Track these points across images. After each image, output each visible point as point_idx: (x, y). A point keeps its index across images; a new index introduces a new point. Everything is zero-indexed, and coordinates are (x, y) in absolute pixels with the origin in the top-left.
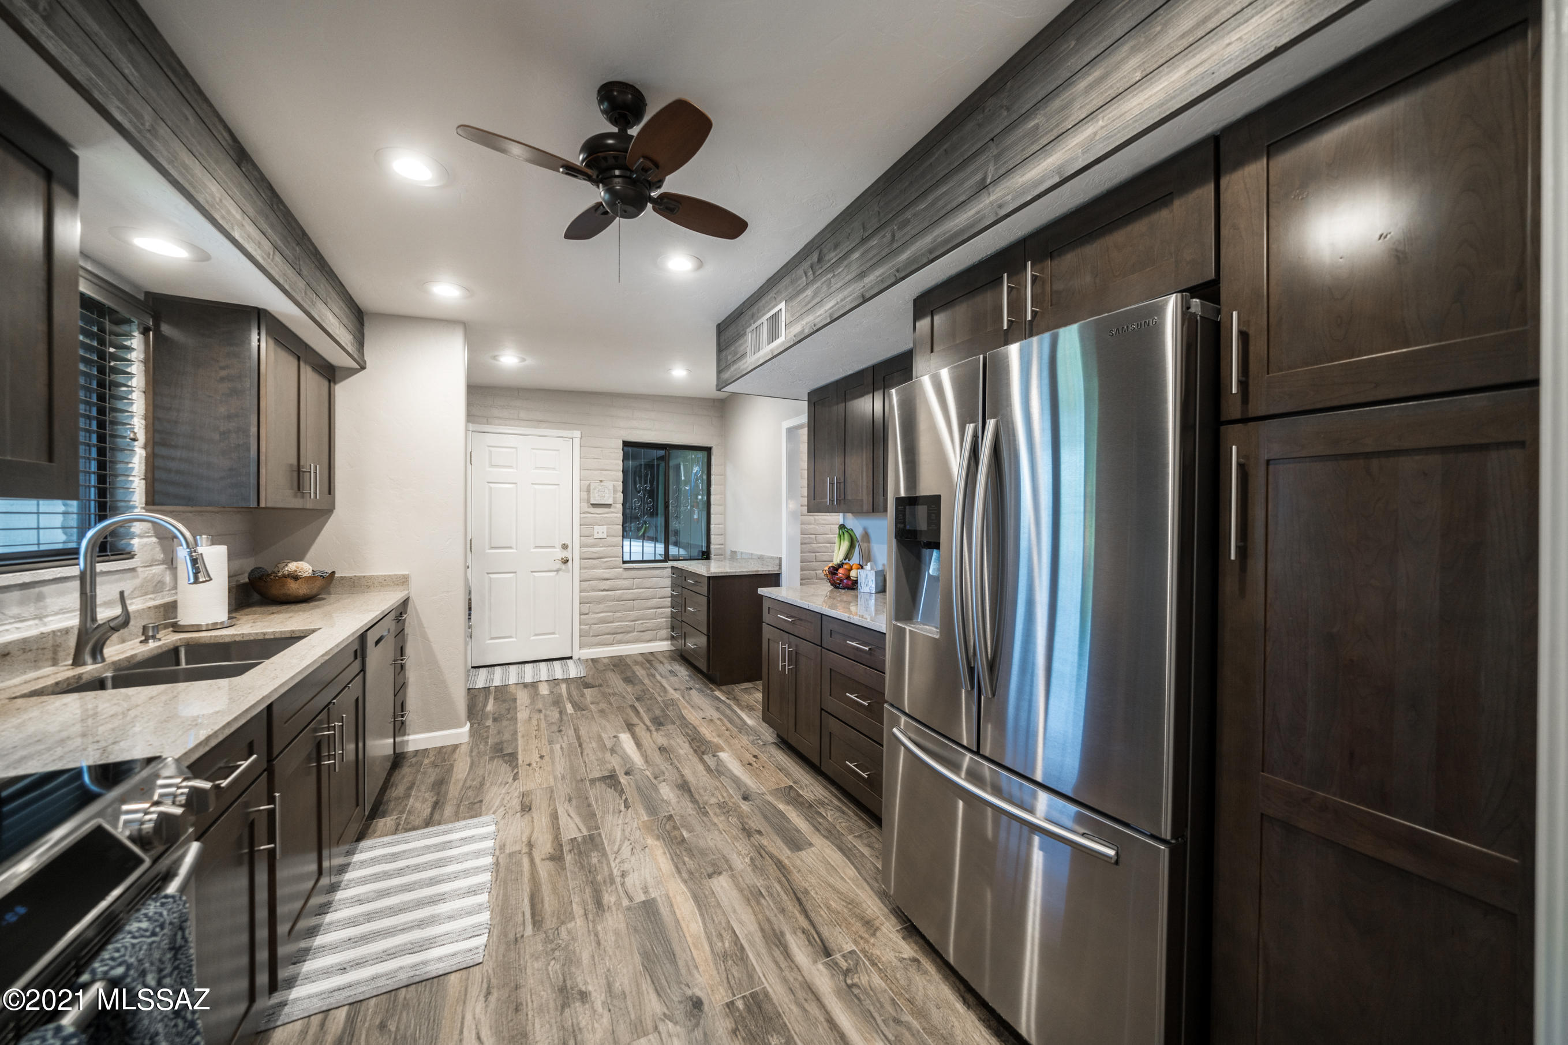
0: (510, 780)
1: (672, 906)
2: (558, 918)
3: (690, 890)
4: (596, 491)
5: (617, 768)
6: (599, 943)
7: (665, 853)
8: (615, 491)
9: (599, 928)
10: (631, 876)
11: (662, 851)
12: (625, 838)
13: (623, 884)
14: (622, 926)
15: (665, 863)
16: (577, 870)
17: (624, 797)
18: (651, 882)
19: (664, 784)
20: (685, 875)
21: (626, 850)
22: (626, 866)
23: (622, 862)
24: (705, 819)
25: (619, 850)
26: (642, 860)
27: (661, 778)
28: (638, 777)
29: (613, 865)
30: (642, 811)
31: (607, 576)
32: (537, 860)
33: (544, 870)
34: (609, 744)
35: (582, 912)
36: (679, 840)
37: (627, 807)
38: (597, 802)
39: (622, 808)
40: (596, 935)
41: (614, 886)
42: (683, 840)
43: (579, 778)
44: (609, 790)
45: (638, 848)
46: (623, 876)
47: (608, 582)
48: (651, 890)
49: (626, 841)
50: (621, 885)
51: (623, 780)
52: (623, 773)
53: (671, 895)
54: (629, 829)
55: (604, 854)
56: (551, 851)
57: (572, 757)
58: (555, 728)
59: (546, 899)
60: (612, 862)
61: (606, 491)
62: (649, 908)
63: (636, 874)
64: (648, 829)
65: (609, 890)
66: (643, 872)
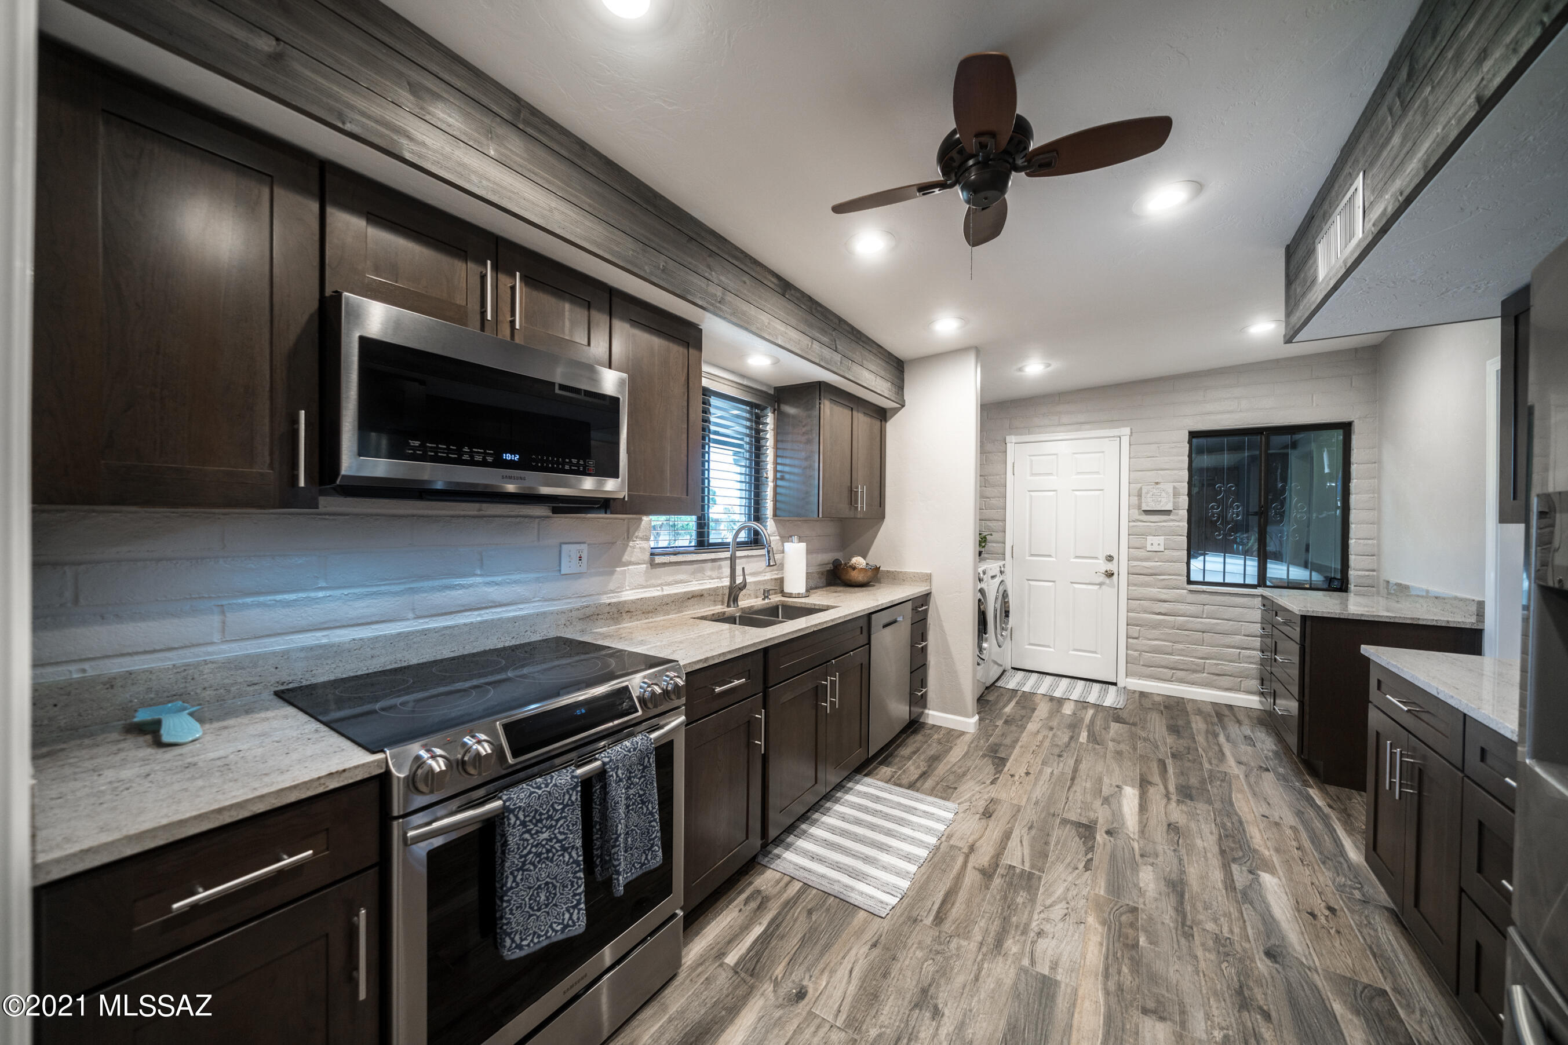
0: (988, 782)
1: (1074, 1004)
2: (957, 928)
4: (1149, 495)
5: (1101, 821)
6: (977, 979)
7: (1101, 944)
8: (1176, 493)
9: (986, 965)
10: (1046, 940)
11: (1099, 939)
12: (1064, 898)
13: (1033, 943)
14: (1009, 981)
15: (1094, 955)
16: (998, 897)
17: (1090, 856)
18: (1066, 962)
19: (1150, 868)
21: (1058, 911)
22: (1047, 927)
23: (1047, 920)
24: (1183, 941)
25: (1051, 906)
26: (1070, 933)
27: (1151, 860)
28: (1120, 843)
29: (1036, 917)
30: (1102, 883)
31: (1164, 597)
32: (970, 865)
33: (971, 877)
34: (1106, 791)
35: (979, 938)
36: (1130, 942)
37: (1087, 868)
38: (1056, 845)
39: (1081, 866)
40: (980, 969)
41: (1024, 938)
42: (1135, 946)
43: (1052, 811)
44: (1077, 839)
45: (1073, 917)
46: (1040, 934)
47: (1166, 605)
48: (1060, 970)
49: (1064, 902)
50: (1032, 942)
51: (1100, 837)
52: (1105, 829)
53: (1081, 993)
54: (1075, 893)
55: (1033, 900)
56: (986, 864)
57: (1057, 788)
58: (1057, 751)
59: (957, 904)
60: (1036, 912)
61: (1164, 494)
62: (1047, 988)
63: (1054, 942)
64: (1098, 905)
65: (1017, 938)
66: (1063, 945)
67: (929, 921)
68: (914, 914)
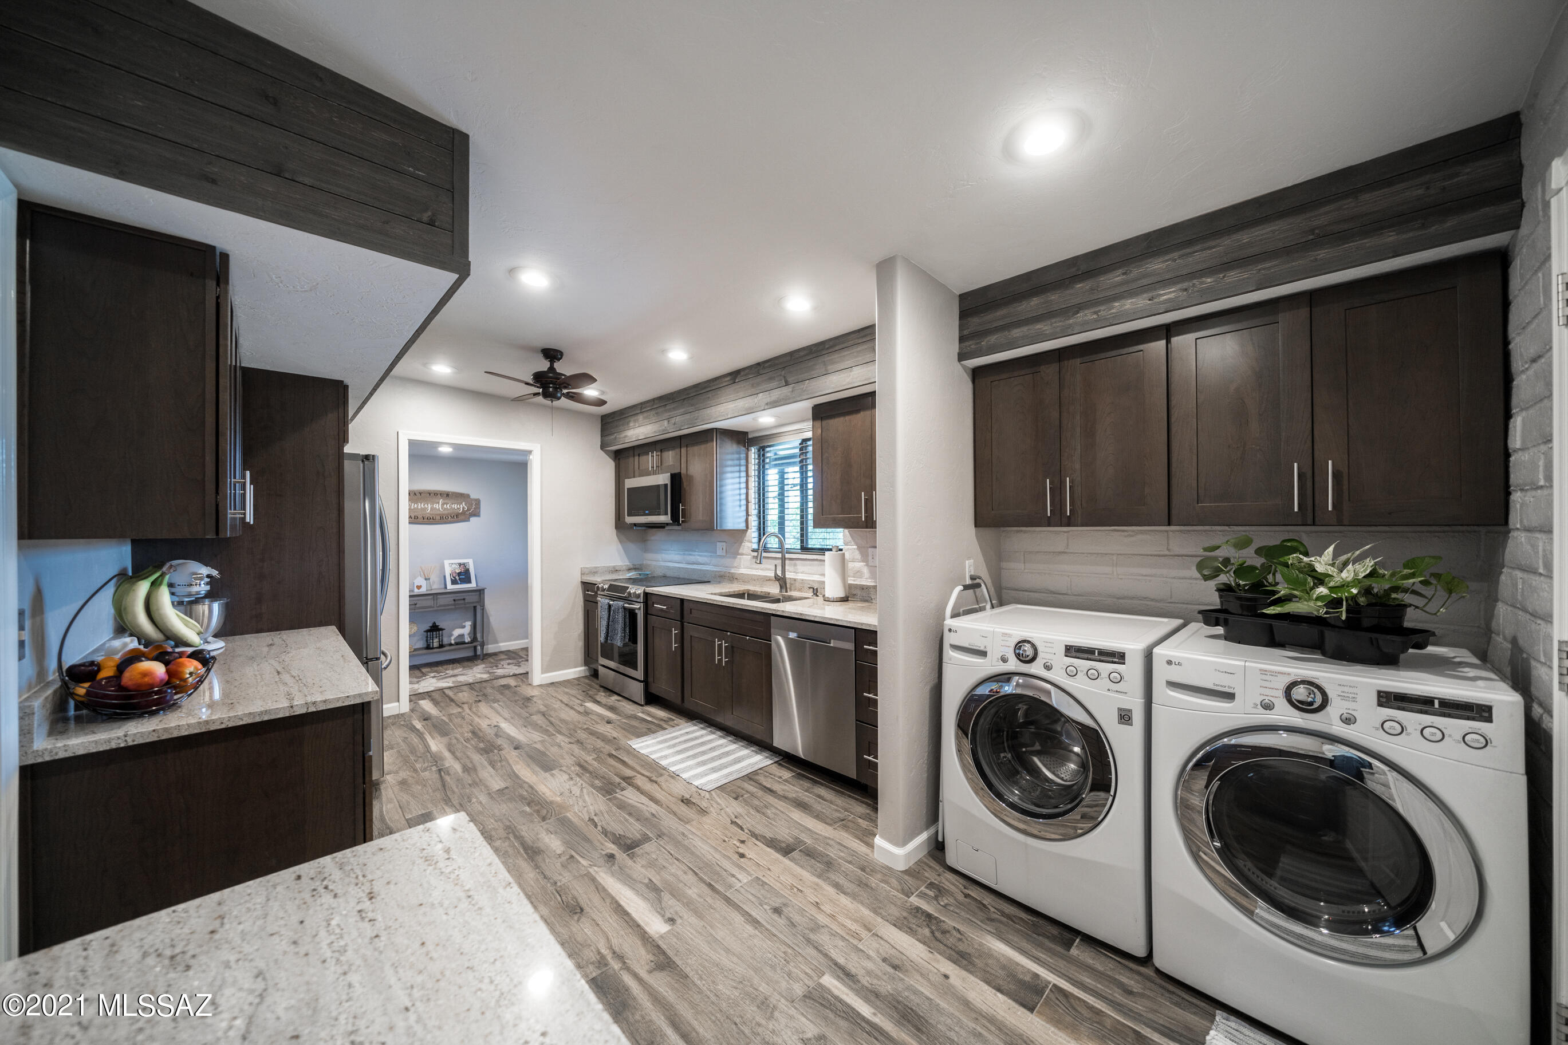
1: (532, 772)
3: (521, 780)
6: (572, 755)
7: (543, 794)
9: (574, 759)
10: (565, 779)
11: (546, 795)
12: (580, 799)
13: (569, 775)
14: (561, 761)
15: (542, 789)
16: (606, 775)
17: (599, 828)
18: (550, 780)
19: (559, 852)
20: (526, 786)
21: (576, 791)
22: (572, 782)
23: (575, 784)
24: (508, 824)
26: (559, 788)
27: (564, 858)
28: (596, 855)
29: (581, 782)
30: (575, 820)
32: (639, 775)
33: (628, 773)
35: (589, 762)
36: (533, 804)
37: (591, 820)
38: (625, 818)
39: (596, 819)
40: (575, 757)
41: (574, 773)
42: (529, 804)
43: (666, 837)
44: (622, 833)
45: (567, 793)
48: (548, 776)
49: (578, 796)
51: (611, 848)
52: (618, 857)
54: (580, 804)
55: (591, 785)
56: (634, 781)
59: (615, 762)
60: (584, 783)
62: (547, 769)
63: (561, 780)
64: (562, 807)
65: (576, 771)
66: (558, 782)
67: (614, 753)
68: (621, 750)
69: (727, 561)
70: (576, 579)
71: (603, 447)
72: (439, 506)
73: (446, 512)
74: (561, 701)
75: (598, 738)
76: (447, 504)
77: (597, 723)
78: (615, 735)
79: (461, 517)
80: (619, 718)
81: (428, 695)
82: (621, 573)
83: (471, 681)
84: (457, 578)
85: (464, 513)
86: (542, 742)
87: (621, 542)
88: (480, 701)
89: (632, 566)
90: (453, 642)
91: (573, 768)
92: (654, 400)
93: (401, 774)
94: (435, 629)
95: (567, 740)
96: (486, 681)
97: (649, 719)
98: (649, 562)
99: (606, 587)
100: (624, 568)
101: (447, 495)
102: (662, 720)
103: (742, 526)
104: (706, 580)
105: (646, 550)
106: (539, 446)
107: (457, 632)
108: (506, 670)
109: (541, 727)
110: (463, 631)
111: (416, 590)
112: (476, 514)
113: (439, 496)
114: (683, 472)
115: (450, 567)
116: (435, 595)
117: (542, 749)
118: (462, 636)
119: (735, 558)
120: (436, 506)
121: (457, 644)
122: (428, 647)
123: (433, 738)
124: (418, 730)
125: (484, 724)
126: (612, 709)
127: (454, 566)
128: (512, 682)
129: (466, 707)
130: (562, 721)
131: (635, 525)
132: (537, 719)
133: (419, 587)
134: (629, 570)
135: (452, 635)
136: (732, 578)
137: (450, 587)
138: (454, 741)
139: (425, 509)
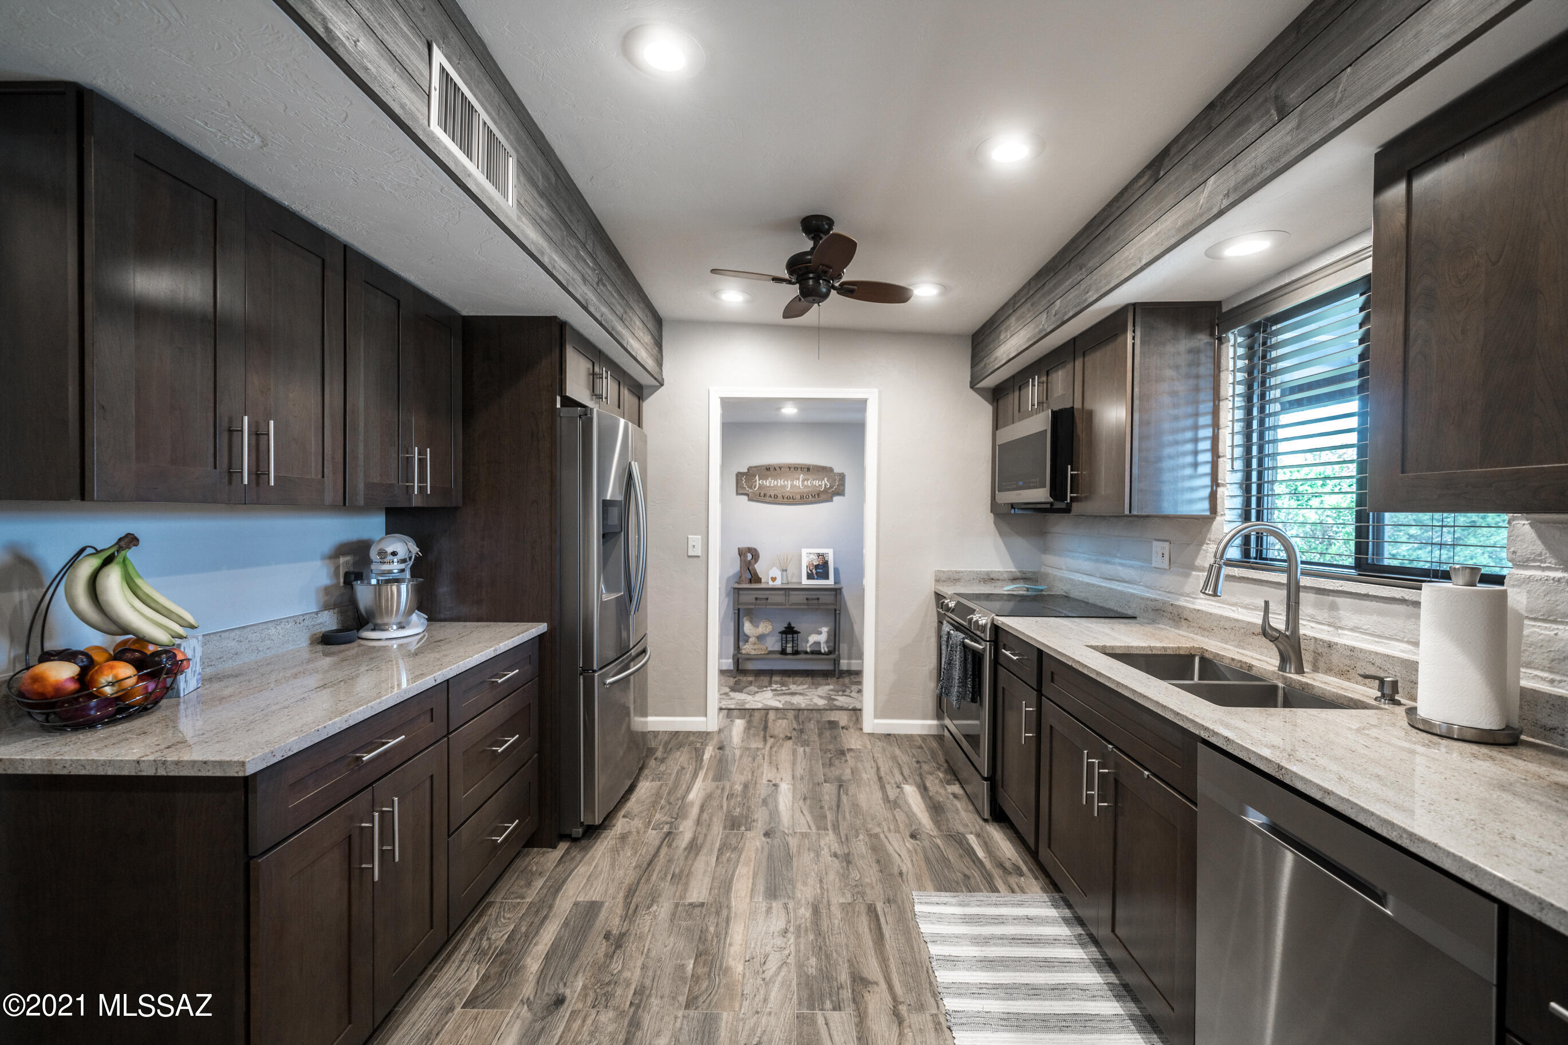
1: (752, 890)
2: (854, 910)
3: (729, 899)
6: (821, 881)
7: (730, 945)
9: (819, 891)
10: (778, 929)
11: (732, 949)
12: (768, 982)
13: (789, 922)
14: (799, 886)
15: (737, 933)
16: (835, 955)
18: (761, 918)
20: (725, 912)
21: (774, 964)
22: (779, 941)
23: (781, 949)
25: (780, 968)
26: (759, 943)
29: (793, 948)
30: (726, 1035)
32: (884, 986)
33: (873, 970)
35: (833, 908)
36: (703, 959)
40: (822, 888)
41: (798, 923)
42: (699, 956)
45: (759, 962)
46: (786, 931)
48: (764, 909)
49: (768, 979)
50: (790, 922)
53: (748, 899)
54: (758, 999)
55: (800, 966)
56: (868, 996)
59: (866, 930)
60: (793, 954)
62: (772, 893)
63: (772, 929)
65: (803, 920)
66: (765, 928)
67: (879, 907)
68: (893, 906)
69: (1168, 580)
70: (928, 587)
71: (972, 386)
72: (799, 483)
73: (806, 490)
74: (878, 769)
75: (878, 862)
76: (807, 480)
77: (897, 831)
78: (907, 866)
79: (823, 496)
80: (935, 833)
81: (746, 713)
82: (999, 583)
83: (803, 706)
84: (814, 571)
85: (826, 491)
86: (805, 835)
87: (1002, 534)
88: (790, 738)
89: (1019, 575)
90: (808, 650)
91: (802, 911)
92: (1029, 283)
93: (633, 823)
94: (790, 631)
95: (836, 847)
96: (818, 710)
97: (980, 853)
98: (1049, 570)
99: (952, 605)
100: (1005, 576)
101: (807, 469)
102: (1001, 865)
103: (1202, 508)
104: (1130, 613)
105: (1045, 550)
106: (876, 391)
107: (813, 638)
108: (849, 700)
109: (822, 807)
110: (818, 637)
111: (771, 583)
112: (840, 492)
113: (799, 470)
114: (1078, 405)
115: (808, 557)
116: (786, 591)
117: (794, 850)
118: (818, 643)
119: (1187, 575)
120: (796, 483)
121: (813, 653)
122: (783, 652)
123: (703, 781)
124: (702, 760)
125: (767, 774)
126: (936, 809)
127: (812, 556)
128: (843, 718)
129: (771, 741)
130: (855, 806)
131: (1013, 506)
132: (829, 790)
133: (774, 579)
134: (1014, 580)
135: (808, 641)
136: (1178, 617)
137: (806, 582)
138: (719, 791)
139: (785, 486)
